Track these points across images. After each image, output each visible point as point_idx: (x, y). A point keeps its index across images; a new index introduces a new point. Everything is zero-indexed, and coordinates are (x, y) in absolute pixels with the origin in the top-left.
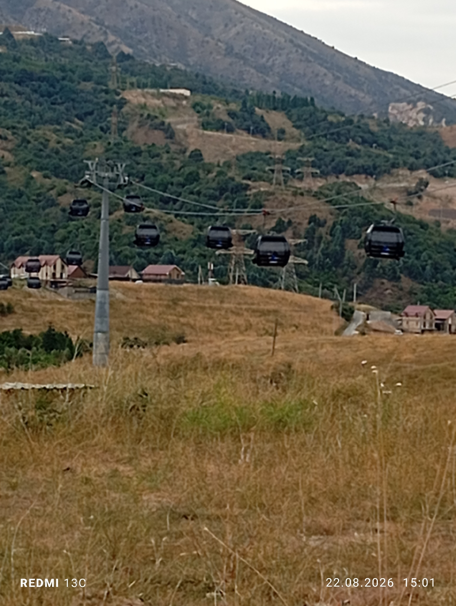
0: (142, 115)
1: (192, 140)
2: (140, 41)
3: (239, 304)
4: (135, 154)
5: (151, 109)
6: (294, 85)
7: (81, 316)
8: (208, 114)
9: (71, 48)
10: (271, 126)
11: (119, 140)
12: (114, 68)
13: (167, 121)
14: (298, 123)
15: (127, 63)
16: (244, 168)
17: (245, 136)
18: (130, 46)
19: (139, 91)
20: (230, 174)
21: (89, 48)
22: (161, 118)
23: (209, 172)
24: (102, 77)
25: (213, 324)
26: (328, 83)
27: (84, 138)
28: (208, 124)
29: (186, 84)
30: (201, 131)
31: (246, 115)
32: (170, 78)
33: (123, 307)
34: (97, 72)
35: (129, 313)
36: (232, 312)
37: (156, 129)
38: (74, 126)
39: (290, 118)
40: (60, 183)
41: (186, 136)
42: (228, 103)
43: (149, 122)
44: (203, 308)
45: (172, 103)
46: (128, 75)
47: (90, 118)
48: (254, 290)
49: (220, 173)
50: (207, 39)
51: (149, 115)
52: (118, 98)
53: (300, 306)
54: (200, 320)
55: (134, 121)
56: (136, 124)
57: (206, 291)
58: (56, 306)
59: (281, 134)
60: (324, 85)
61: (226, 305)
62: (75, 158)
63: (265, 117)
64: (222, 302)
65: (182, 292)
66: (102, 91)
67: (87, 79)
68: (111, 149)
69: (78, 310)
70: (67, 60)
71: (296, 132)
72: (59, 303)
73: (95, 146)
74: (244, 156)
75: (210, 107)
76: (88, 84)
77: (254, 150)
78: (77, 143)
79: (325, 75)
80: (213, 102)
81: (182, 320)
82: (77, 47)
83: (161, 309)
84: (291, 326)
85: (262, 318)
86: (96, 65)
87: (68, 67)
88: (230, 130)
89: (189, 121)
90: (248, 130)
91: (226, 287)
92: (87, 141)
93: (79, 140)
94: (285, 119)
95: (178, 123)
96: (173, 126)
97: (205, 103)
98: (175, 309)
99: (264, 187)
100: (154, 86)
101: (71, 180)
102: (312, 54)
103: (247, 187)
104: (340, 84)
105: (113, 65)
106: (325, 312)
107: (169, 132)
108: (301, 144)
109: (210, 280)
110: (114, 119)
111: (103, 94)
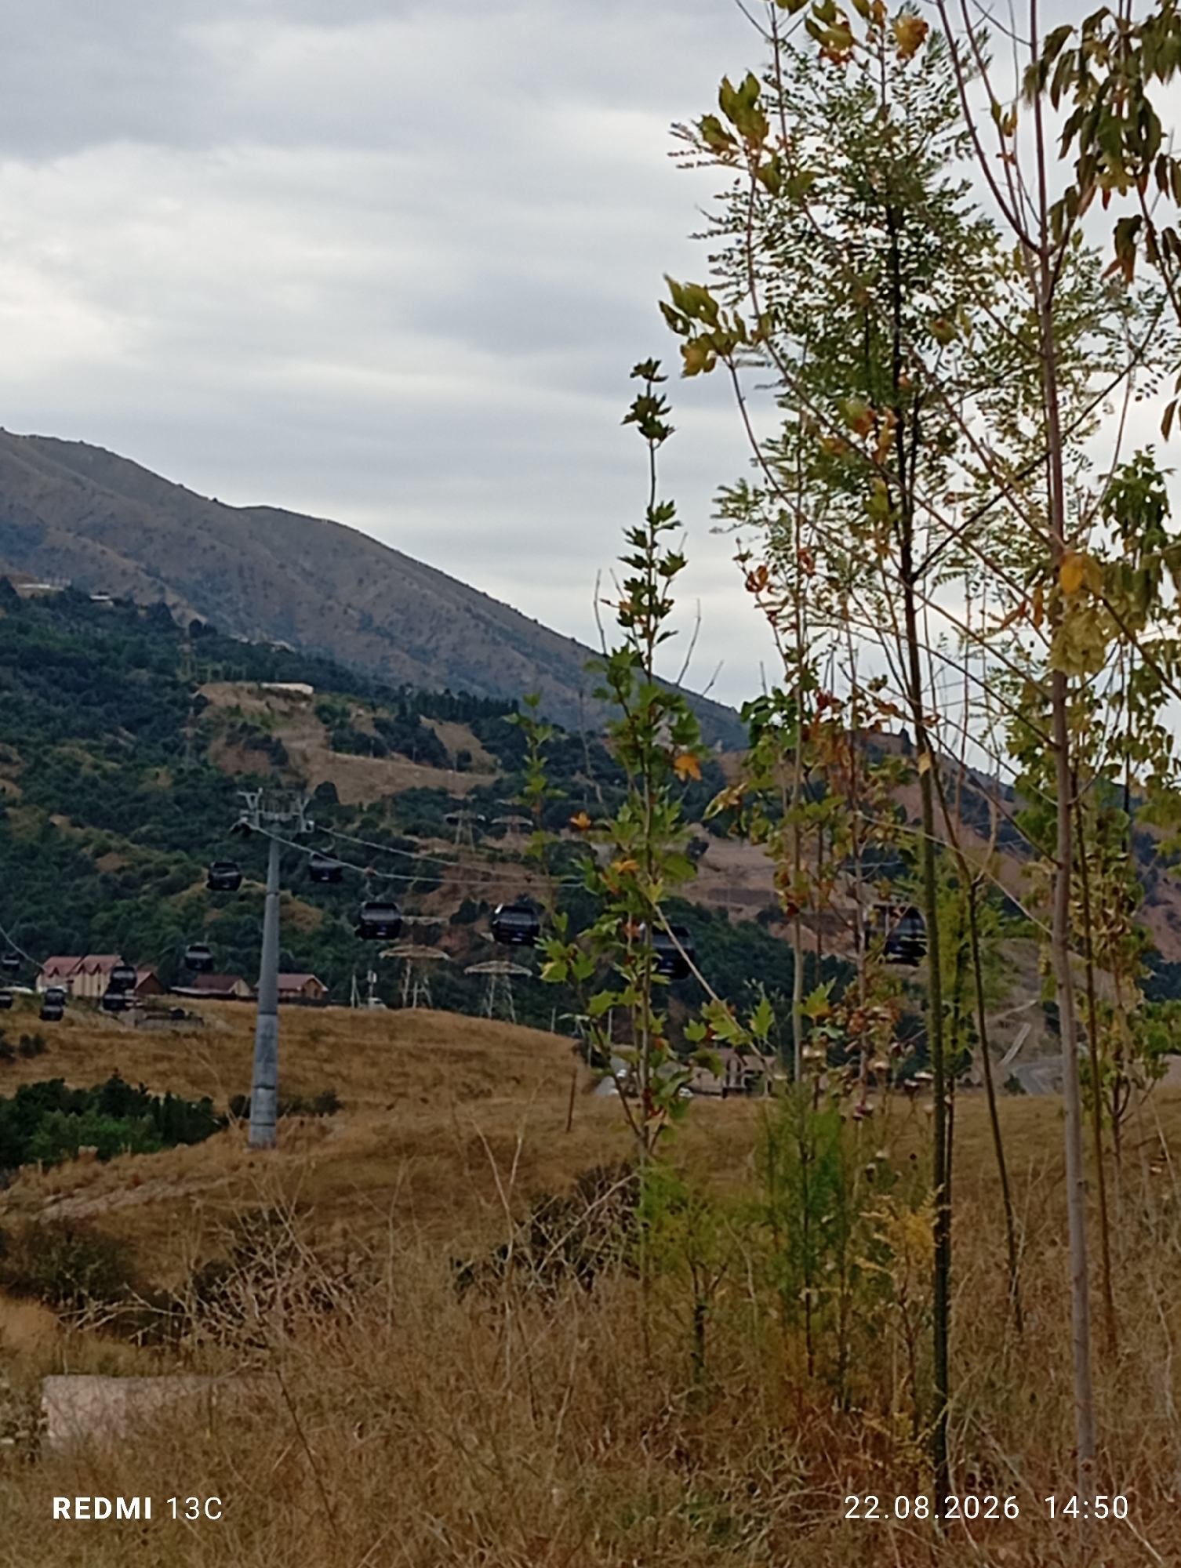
0: (232, 726)
1: (316, 768)
2: (219, 604)
3: (421, 1041)
4: (225, 789)
5: (247, 716)
6: (473, 681)
7: (158, 1058)
8: (342, 725)
9: (111, 612)
10: (447, 745)
11: (196, 765)
12: (186, 647)
13: (276, 734)
14: (491, 743)
15: (206, 639)
16: (404, 814)
17: (404, 763)
18: (202, 612)
19: (228, 684)
20: (383, 825)
21: (142, 613)
22: (265, 731)
23: (350, 820)
24: (164, 661)
25: (380, 1074)
26: (527, 678)
27: (138, 761)
28: (343, 741)
29: (303, 675)
30: (331, 754)
31: (407, 729)
32: (276, 664)
33: (228, 1044)
34: (159, 653)
35: (237, 1055)
36: (410, 1055)
37: (256, 748)
38: (122, 742)
39: (477, 735)
40: (99, 834)
41: (306, 760)
42: (374, 708)
43: (245, 737)
44: (360, 1049)
45: (283, 706)
46: (208, 658)
47: (146, 729)
48: (445, 1019)
49: (366, 824)
50: (330, 603)
51: (245, 725)
52: (194, 696)
53: (520, 1047)
54: (357, 1068)
55: (218, 735)
56: (222, 740)
57: (365, 1020)
58: (118, 1042)
59: (464, 761)
60: (522, 683)
61: (399, 1043)
62: (125, 794)
63: (437, 733)
64: (392, 1037)
65: (324, 1020)
66: (167, 684)
67: (141, 663)
68: (184, 781)
69: (154, 1049)
70: (106, 632)
71: (489, 758)
72: (119, 1035)
73: (157, 775)
74: (403, 797)
75: (346, 713)
76: (143, 671)
77: (419, 785)
78: (125, 769)
79: (523, 666)
80: (350, 706)
81: (328, 1068)
82: (121, 610)
83: (291, 1049)
84: (508, 1079)
85: (460, 1065)
86: (154, 642)
87: (110, 642)
88: (379, 753)
89: (310, 736)
90: (408, 752)
91: (397, 1013)
92: (143, 766)
93: (130, 764)
94: (470, 736)
95: (291, 740)
96: (284, 743)
97: (338, 707)
98: (314, 1049)
99: (440, 847)
100: (251, 678)
101: (117, 830)
102: (501, 631)
103: (412, 847)
104: (548, 682)
105: (186, 641)
106: (563, 1058)
107: (278, 754)
108: (496, 777)
109: (372, 1000)
110: (189, 731)
111: (169, 689)
